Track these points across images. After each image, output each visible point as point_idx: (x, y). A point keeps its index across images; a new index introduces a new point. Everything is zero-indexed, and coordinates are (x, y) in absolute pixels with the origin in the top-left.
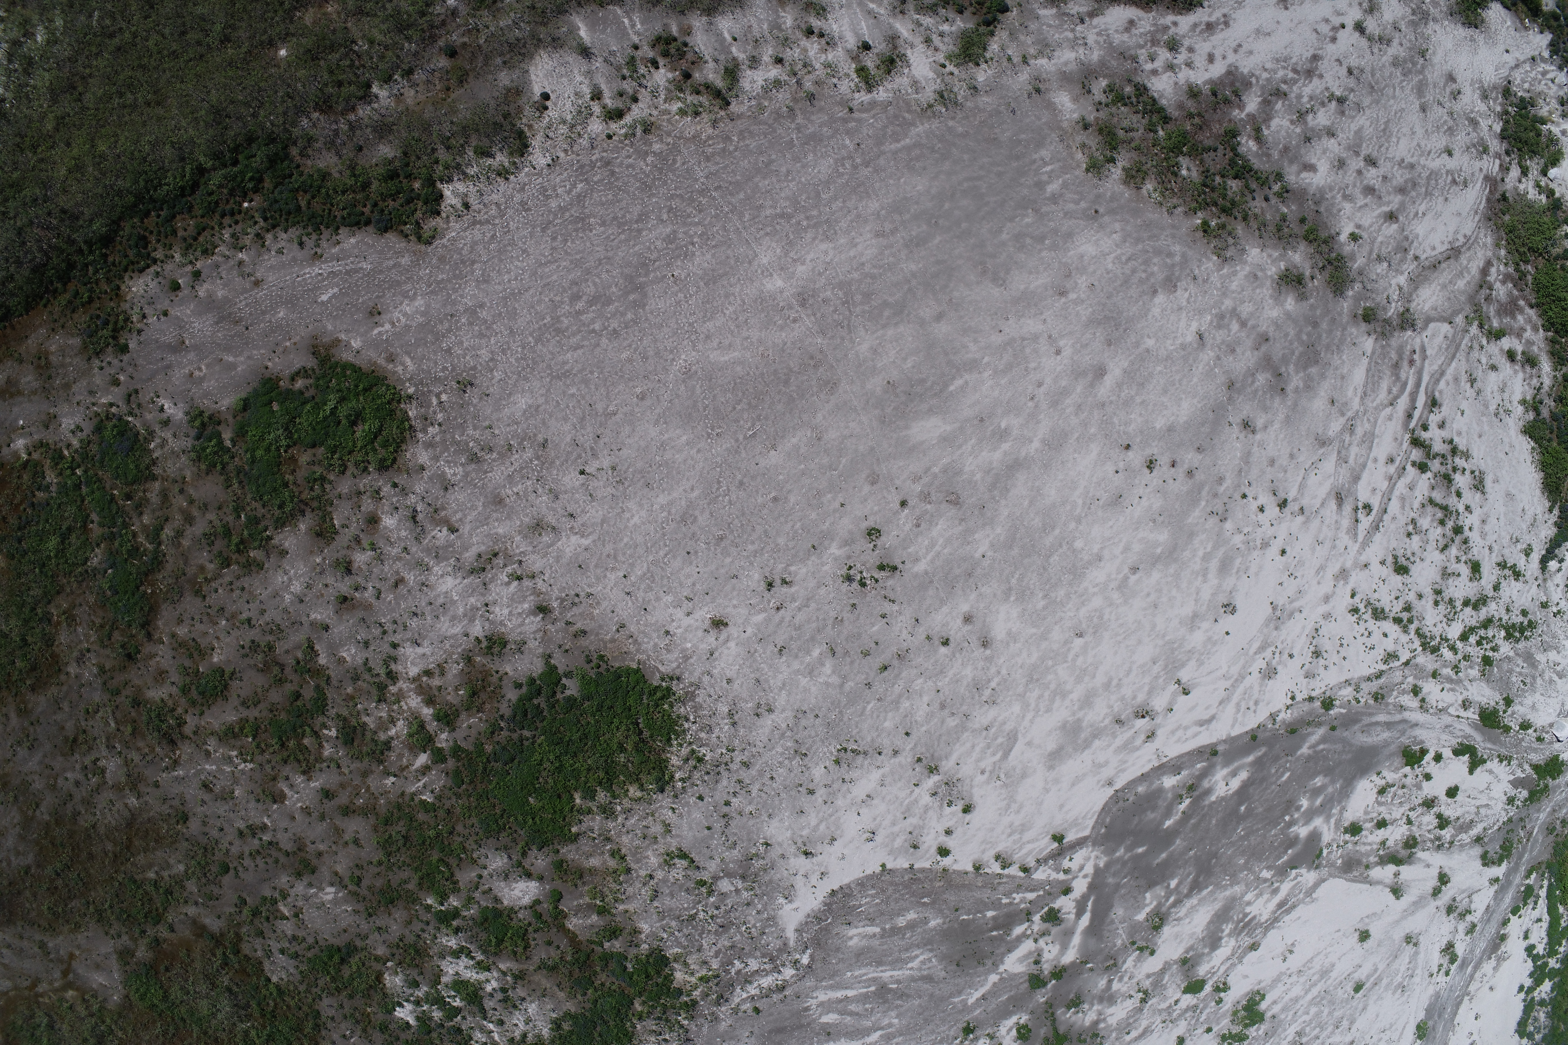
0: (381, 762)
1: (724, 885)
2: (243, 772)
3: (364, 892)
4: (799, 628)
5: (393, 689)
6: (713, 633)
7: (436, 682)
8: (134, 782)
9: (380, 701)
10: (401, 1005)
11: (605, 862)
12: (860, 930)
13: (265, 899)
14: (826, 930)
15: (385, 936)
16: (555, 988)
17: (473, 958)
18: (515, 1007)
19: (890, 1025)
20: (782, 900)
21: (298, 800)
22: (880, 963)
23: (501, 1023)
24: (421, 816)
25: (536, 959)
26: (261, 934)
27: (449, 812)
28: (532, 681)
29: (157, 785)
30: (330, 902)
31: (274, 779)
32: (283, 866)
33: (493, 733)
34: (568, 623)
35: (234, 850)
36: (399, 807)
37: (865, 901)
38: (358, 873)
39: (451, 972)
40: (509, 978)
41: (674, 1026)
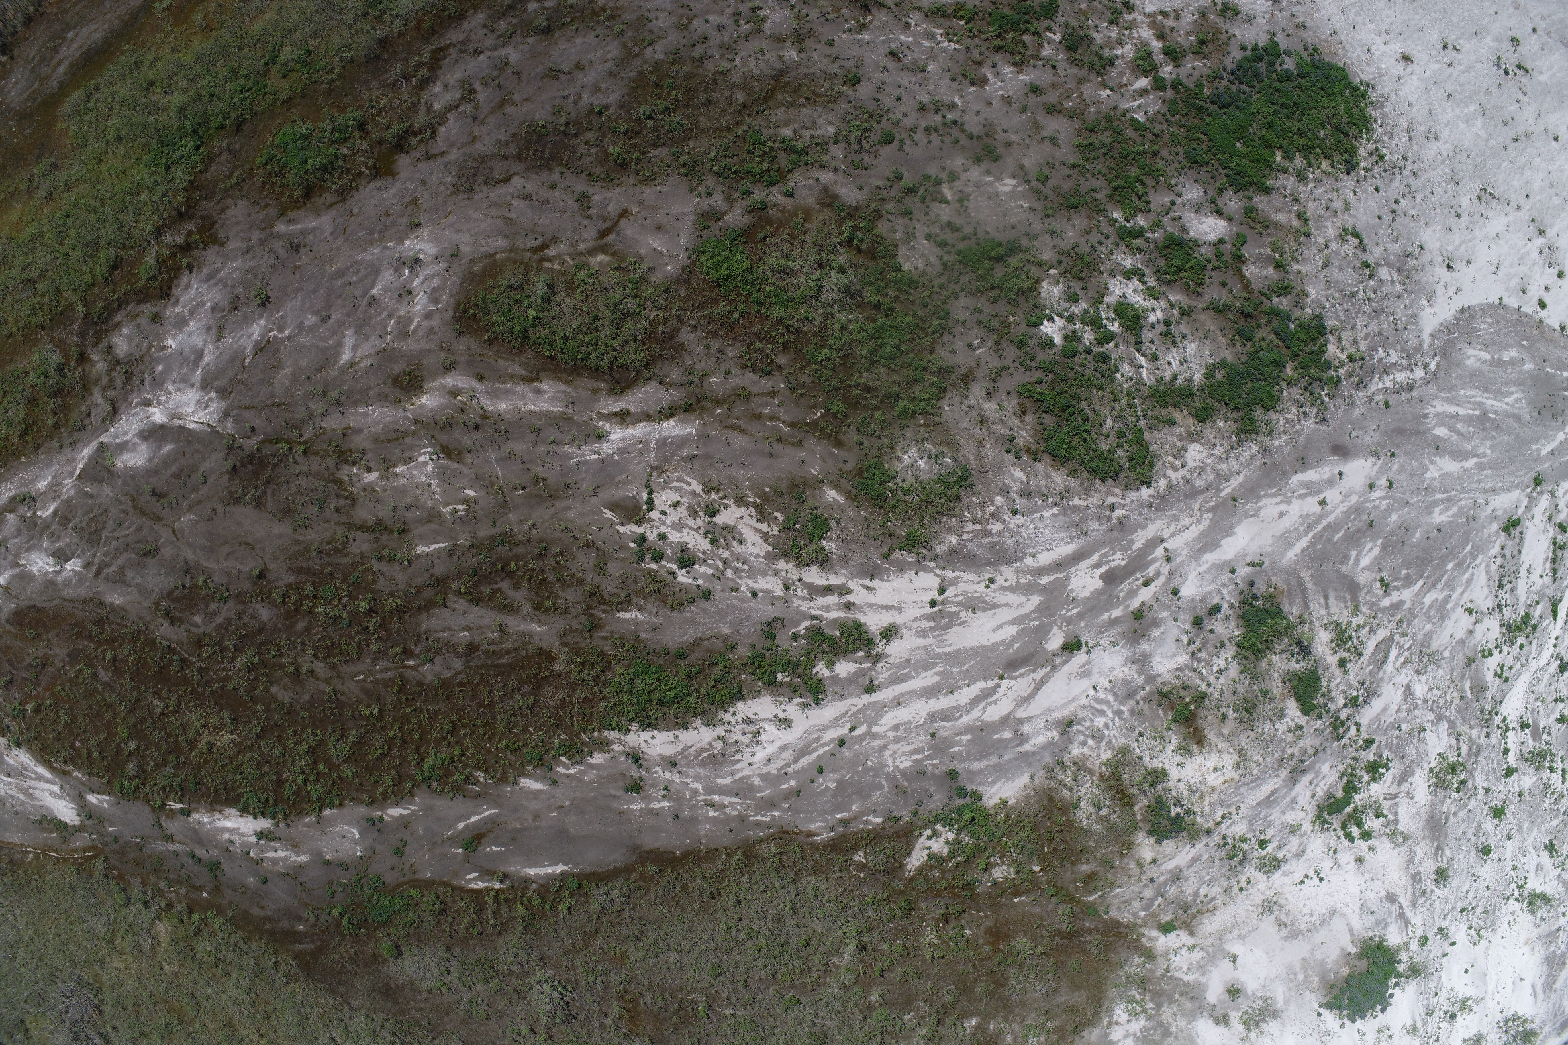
0: (1099, 74)
1: (1384, 273)
2: (944, 50)
3: (1048, 191)
4: (1462, 85)
5: (1128, 17)
6: (1402, 64)
7: (1170, 23)
8: (800, 37)
9: (1111, 23)
10: (1051, 319)
11: (1290, 221)
12: (1477, 352)
13: (927, 178)
14: (1452, 342)
15: (1057, 241)
16: (1218, 332)
17: (1144, 283)
18: (1174, 343)
19: (1484, 455)
20: (1425, 302)
21: (1000, 88)
22: (1486, 390)
23: (1154, 358)
24: (1129, 133)
25: (1207, 298)
26: (907, 214)
27: (1156, 136)
28: (1255, 49)
29: (831, 44)
30: (1006, 194)
31: (979, 63)
32: (963, 148)
33: (1215, 78)
34: (1293, 15)
35: (907, 122)
36: (1108, 119)
37: (1484, 326)
38: (1047, 171)
39: (1118, 292)
40: (1175, 312)
41: (1316, 401)
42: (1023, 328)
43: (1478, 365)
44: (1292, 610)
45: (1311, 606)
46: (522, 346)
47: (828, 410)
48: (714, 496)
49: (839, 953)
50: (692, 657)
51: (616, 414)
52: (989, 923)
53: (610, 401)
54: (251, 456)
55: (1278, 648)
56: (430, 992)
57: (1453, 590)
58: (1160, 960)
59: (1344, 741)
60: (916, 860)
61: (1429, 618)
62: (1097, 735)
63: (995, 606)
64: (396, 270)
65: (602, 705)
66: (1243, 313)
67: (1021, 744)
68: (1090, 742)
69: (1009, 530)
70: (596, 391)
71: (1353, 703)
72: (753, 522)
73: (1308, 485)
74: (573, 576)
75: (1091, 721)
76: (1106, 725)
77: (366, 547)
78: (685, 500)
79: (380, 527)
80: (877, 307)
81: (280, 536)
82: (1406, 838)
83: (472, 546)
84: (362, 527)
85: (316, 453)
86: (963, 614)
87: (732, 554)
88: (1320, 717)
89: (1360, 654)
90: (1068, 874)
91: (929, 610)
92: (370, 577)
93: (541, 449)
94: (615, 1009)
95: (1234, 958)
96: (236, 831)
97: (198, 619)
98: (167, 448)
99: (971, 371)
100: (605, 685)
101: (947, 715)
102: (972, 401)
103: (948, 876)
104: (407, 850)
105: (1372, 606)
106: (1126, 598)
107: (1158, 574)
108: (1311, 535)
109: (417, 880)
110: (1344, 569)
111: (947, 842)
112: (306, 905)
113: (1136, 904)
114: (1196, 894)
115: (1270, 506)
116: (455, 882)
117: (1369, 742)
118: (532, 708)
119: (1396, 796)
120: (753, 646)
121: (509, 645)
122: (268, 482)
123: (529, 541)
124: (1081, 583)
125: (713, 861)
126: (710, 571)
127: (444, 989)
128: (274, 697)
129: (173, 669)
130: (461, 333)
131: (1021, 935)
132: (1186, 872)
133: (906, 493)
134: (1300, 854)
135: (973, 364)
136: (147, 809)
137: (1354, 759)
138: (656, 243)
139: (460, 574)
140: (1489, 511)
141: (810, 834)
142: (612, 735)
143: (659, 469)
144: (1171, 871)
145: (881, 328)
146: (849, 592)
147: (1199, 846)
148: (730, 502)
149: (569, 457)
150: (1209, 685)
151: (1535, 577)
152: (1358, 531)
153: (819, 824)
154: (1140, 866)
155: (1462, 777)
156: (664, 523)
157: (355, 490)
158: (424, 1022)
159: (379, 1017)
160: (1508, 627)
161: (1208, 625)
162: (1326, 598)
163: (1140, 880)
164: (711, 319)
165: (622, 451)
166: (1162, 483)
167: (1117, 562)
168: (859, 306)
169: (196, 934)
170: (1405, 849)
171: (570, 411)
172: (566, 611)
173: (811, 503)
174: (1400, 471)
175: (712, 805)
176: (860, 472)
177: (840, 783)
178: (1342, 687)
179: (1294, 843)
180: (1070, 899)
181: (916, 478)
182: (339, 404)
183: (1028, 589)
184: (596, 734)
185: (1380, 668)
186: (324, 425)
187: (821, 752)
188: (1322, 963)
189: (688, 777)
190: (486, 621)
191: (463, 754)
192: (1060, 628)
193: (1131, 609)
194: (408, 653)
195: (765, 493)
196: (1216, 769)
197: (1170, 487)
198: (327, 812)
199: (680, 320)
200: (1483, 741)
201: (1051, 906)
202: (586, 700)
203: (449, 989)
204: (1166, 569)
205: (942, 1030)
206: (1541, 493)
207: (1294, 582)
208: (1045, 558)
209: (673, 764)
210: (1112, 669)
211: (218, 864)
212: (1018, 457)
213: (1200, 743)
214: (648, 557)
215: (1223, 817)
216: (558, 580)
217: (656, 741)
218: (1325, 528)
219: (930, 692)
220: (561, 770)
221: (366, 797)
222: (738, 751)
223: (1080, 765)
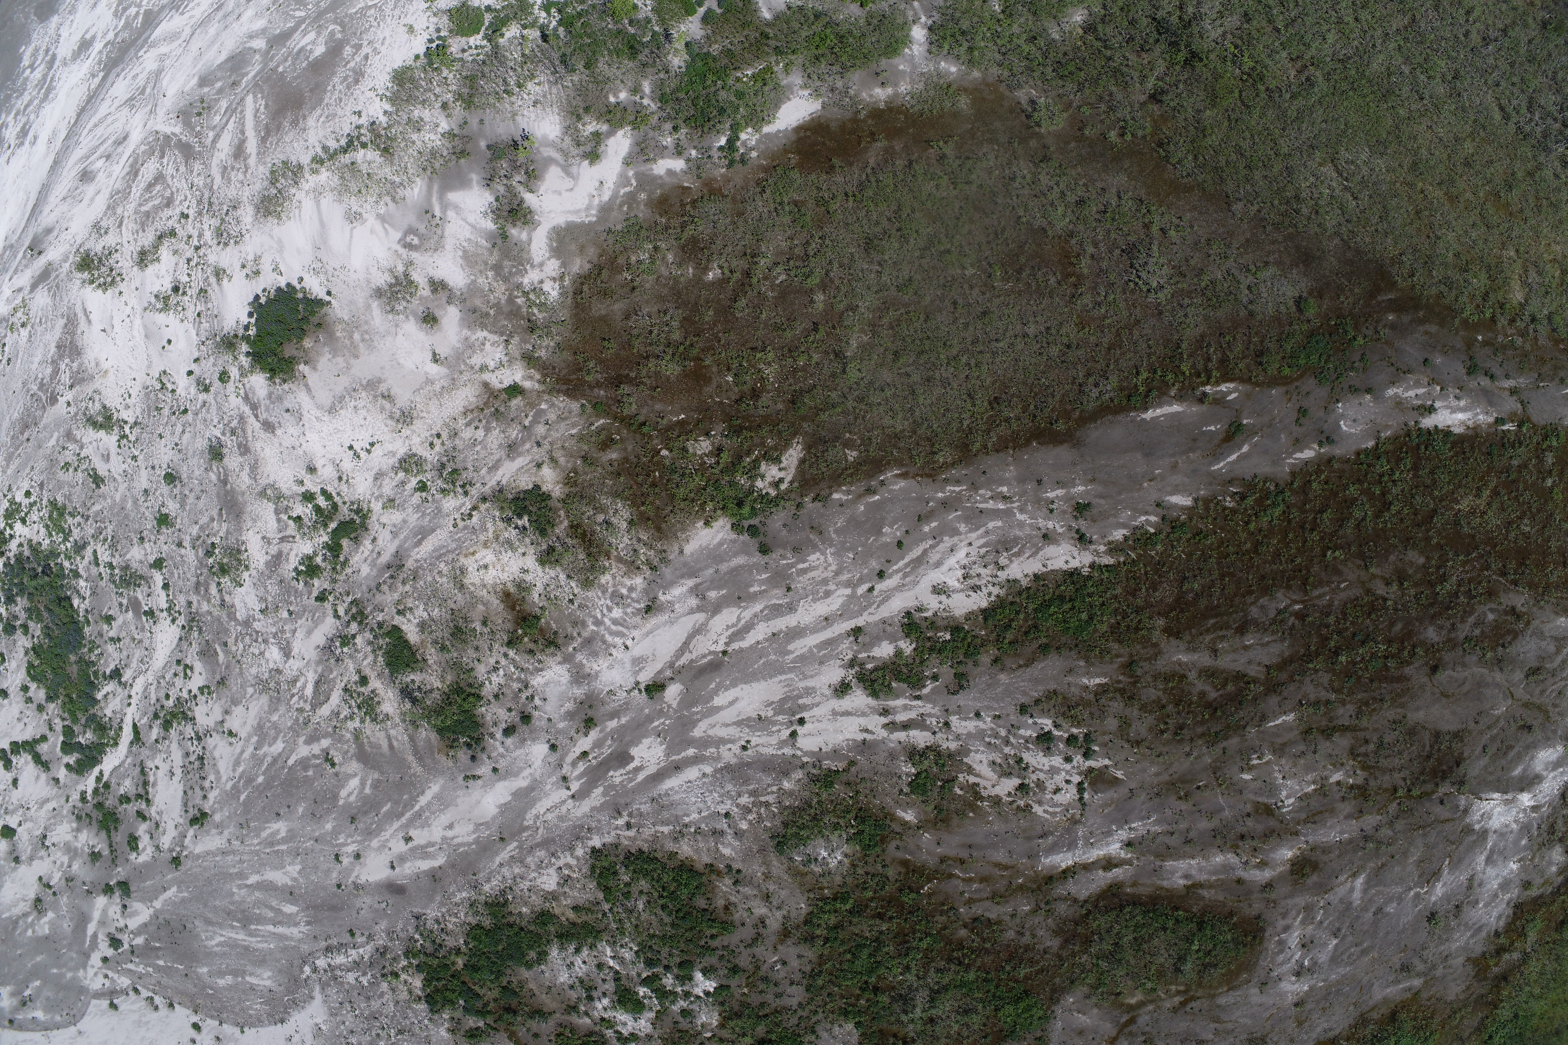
12: (262, 983)
14: (290, 992)
16: (536, 992)
17: (617, 1032)
18: (581, 981)
19: (240, 887)
20: (324, 1028)
22: (246, 948)
37: (257, 1007)
40: (582, 1008)
41: (428, 935)
42: (733, 982)
43: (259, 971)
44: (426, 734)
45: (406, 738)
46: (1203, 915)
47: (918, 892)
48: (1022, 803)
49: (862, 347)
50: (1035, 645)
51: (1116, 866)
52: (709, 390)
53: (1121, 877)
54: (1443, 778)
55: (436, 695)
56: (1267, 263)
57: (253, 756)
58: (517, 354)
59: (350, 599)
60: (793, 456)
61: (275, 726)
62: (618, 598)
63: (739, 723)
64: (1315, 963)
65: (1119, 591)
66: (515, 1012)
67: (697, 586)
68: (624, 591)
69: (731, 798)
70: (1134, 884)
71: (346, 640)
72: (983, 783)
73: (426, 856)
74: (1150, 712)
75: (626, 614)
76: (610, 609)
77: (1341, 711)
78: (1048, 796)
79: (1327, 732)
80: (876, 990)
81: (1418, 709)
82: (263, 494)
83: (1244, 727)
84: (1344, 729)
85: (1386, 790)
86: (770, 713)
87: (1001, 752)
88: (380, 625)
89: (346, 690)
90: (630, 448)
91: (805, 715)
92: (1336, 684)
93: (1183, 826)
94: (1085, 265)
95: (435, 359)
96: (1454, 410)
97: (1491, 617)
98: (1517, 771)
99: (782, 942)
100: (1116, 610)
101: (776, 611)
102: (779, 915)
103: (757, 440)
104: (1295, 416)
105: (340, 739)
106: (605, 739)
107: (574, 764)
108: (417, 808)
109: (1284, 384)
110: (376, 775)
111: (763, 477)
112: (1386, 342)
113: (552, 416)
114: (488, 430)
115: (464, 834)
116: (1248, 387)
117: (321, 598)
118: (1185, 578)
119: (282, 540)
120: (976, 664)
121: (1208, 638)
122: (1429, 757)
123: (1192, 740)
124: (653, 751)
125: (1000, 438)
126: (1022, 732)
127: (1252, 267)
128: (1421, 553)
129: (1513, 565)
130: (1258, 917)
131: (673, 378)
132: (502, 453)
133: (836, 826)
134: (379, 476)
135: (780, 947)
136: (1534, 419)
137: (334, 581)
138: (1083, 1020)
139: (1255, 699)
140: (226, 832)
141: (904, 476)
142: (1108, 560)
143: (1074, 821)
144: (520, 455)
145: (871, 972)
146: (885, 726)
147: (492, 483)
148: (1006, 799)
149: (1157, 822)
150: (506, 655)
151: (164, 768)
152: (366, 813)
153: (896, 487)
154: (553, 460)
155: (211, 560)
156: (1067, 772)
157: (1351, 762)
158: (1269, 228)
159: (1314, 229)
160: (185, 717)
161: (514, 717)
162: (391, 747)
163: (551, 444)
164: (1031, 962)
165: (1109, 833)
166: (580, 852)
167: (618, 773)
168: (894, 988)
169: (1487, 294)
170: (263, 482)
171: (1158, 863)
172: (1155, 678)
173: (930, 808)
174: (328, 872)
175: (1005, 498)
176: (883, 840)
177: (879, 533)
178: (360, 656)
179: (388, 488)
180: (626, 421)
181: (828, 840)
182: (1366, 838)
183: (705, 742)
184: (1122, 559)
185: (321, 676)
186: (1379, 817)
187: (901, 564)
188: (335, 353)
189: (1031, 525)
190: (1229, 657)
191: (1247, 523)
192: (669, 706)
193: (598, 729)
194: (1301, 616)
195: (973, 811)
196: (486, 567)
197: (572, 849)
198: (1371, 444)
199: (1060, 957)
200: (194, 599)
201: (644, 411)
202: (1134, 593)
203: (1248, 270)
204: (566, 769)
205: (743, 264)
206: (171, 850)
207: (428, 761)
208: (692, 773)
209: (1045, 536)
210: (611, 667)
211: (1469, 374)
212: (729, 867)
213: (507, 595)
214: (1081, 738)
215: (470, 516)
216: (1164, 707)
217: (1064, 558)
218: (402, 814)
219: (796, 633)
220: (1153, 519)
221: (1336, 466)
222: (983, 557)
223: (632, 567)
